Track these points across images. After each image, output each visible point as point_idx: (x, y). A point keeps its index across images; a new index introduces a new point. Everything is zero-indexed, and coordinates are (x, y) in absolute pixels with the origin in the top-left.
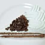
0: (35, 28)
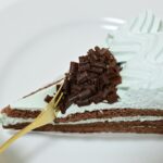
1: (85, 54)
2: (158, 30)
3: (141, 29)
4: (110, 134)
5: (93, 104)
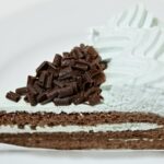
2: (152, 26)
3: (130, 24)
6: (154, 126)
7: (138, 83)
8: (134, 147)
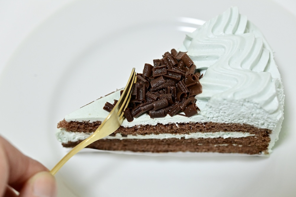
0: (229, 96)
1: (161, 58)
2: (245, 32)
4: (188, 154)
5: (168, 116)
6: (247, 135)
7: (237, 98)
8: (222, 151)
